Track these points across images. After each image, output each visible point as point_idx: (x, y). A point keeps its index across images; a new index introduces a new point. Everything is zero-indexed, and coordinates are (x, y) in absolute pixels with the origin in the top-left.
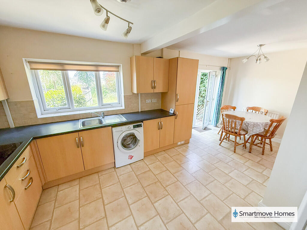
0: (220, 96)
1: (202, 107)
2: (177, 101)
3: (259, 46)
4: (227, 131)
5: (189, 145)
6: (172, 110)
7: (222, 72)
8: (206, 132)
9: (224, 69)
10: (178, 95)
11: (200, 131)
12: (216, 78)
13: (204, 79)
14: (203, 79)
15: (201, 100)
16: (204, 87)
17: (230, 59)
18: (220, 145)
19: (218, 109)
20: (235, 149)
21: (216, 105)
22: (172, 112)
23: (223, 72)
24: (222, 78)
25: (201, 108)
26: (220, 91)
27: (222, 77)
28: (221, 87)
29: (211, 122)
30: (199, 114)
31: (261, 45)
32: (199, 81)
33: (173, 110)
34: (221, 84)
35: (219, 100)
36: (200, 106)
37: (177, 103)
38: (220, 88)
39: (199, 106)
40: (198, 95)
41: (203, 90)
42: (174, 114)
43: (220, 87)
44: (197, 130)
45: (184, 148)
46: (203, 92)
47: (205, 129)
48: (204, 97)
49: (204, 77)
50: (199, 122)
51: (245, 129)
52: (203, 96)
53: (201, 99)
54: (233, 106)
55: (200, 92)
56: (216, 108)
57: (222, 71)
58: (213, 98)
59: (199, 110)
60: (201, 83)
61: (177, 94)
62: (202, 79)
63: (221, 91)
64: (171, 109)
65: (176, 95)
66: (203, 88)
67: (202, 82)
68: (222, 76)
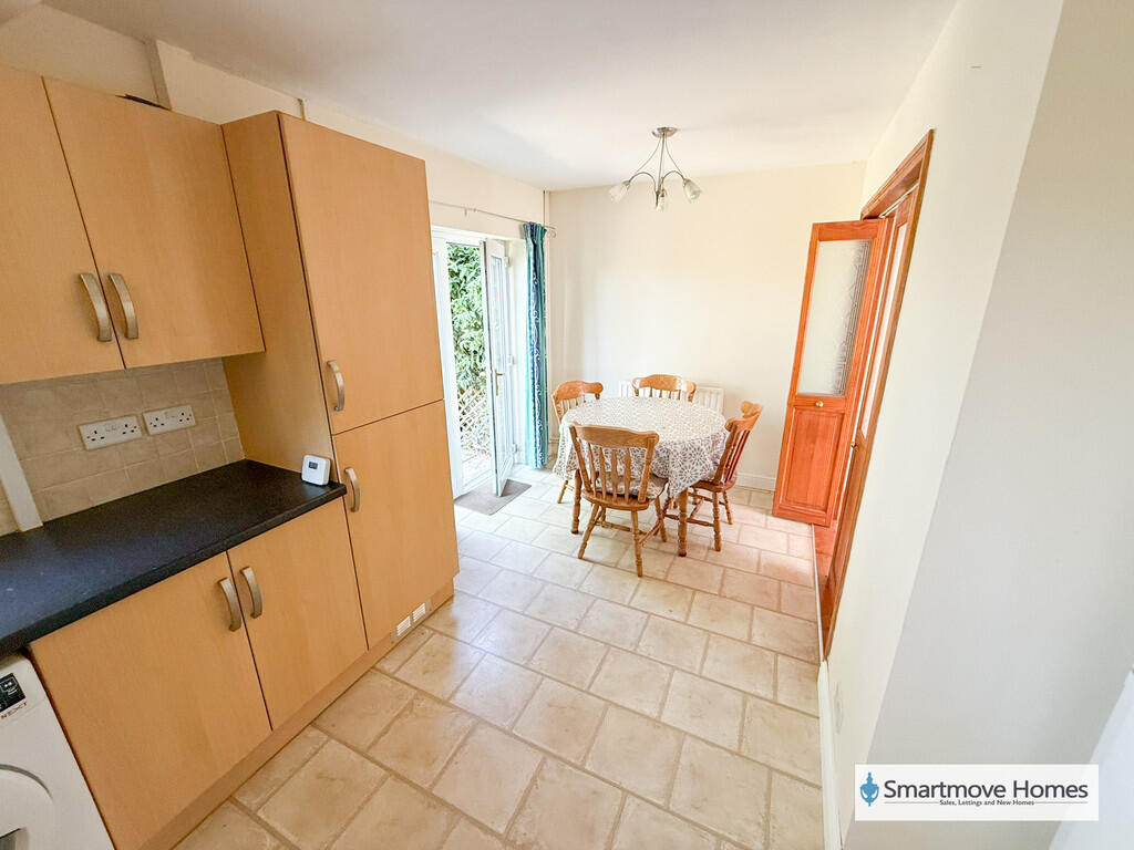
0: (538, 344)
1: (473, 394)
2: (339, 405)
3: (656, 131)
4: (599, 492)
5: (457, 609)
6: (313, 466)
7: (532, 246)
8: (516, 505)
9: (534, 232)
10: (336, 368)
11: (491, 509)
12: (511, 269)
13: (461, 276)
14: (458, 274)
15: (467, 368)
16: (469, 309)
17: (550, 195)
18: (580, 558)
19: (539, 397)
20: (639, 564)
21: (531, 381)
22: (317, 476)
23: (535, 246)
24: (535, 271)
25: (472, 398)
26: (533, 325)
27: (535, 266)
28: (537, 308)
29: (523, 453)
30: (469, 425)
31: (664, 132)
32: (443, 285)
33: (323, 465)
34: (532, 294)
35: (538, 362)
36: (468, 392)
37: (340, 420)
38: (533, 313)
39: (462, 391)
40: (452, 346)
41: (465, 324)
42: (335, 488)
43: (533, 308)
44: (475, 508)
45: (436, 641)
46: (467, 334)
47: (509, 490)
48: (475, 352)
49: (464, 269)
50: (475, 461)
51: (655, 473)
52: (472, 349)
53: (468, 362)
54: (591, 380)
55: (458, 334)
56: (531, 394)
57: (530, 240)
58: (514, 354)
59: (463, 408)
60: (454, 296)
61: (328, 365)
62: (453, 274)
63: (537, 324)
64: (308, 459)
65: (325, 370)
66: (466, 317)
67: (457, 290)
68: (532, 261)
